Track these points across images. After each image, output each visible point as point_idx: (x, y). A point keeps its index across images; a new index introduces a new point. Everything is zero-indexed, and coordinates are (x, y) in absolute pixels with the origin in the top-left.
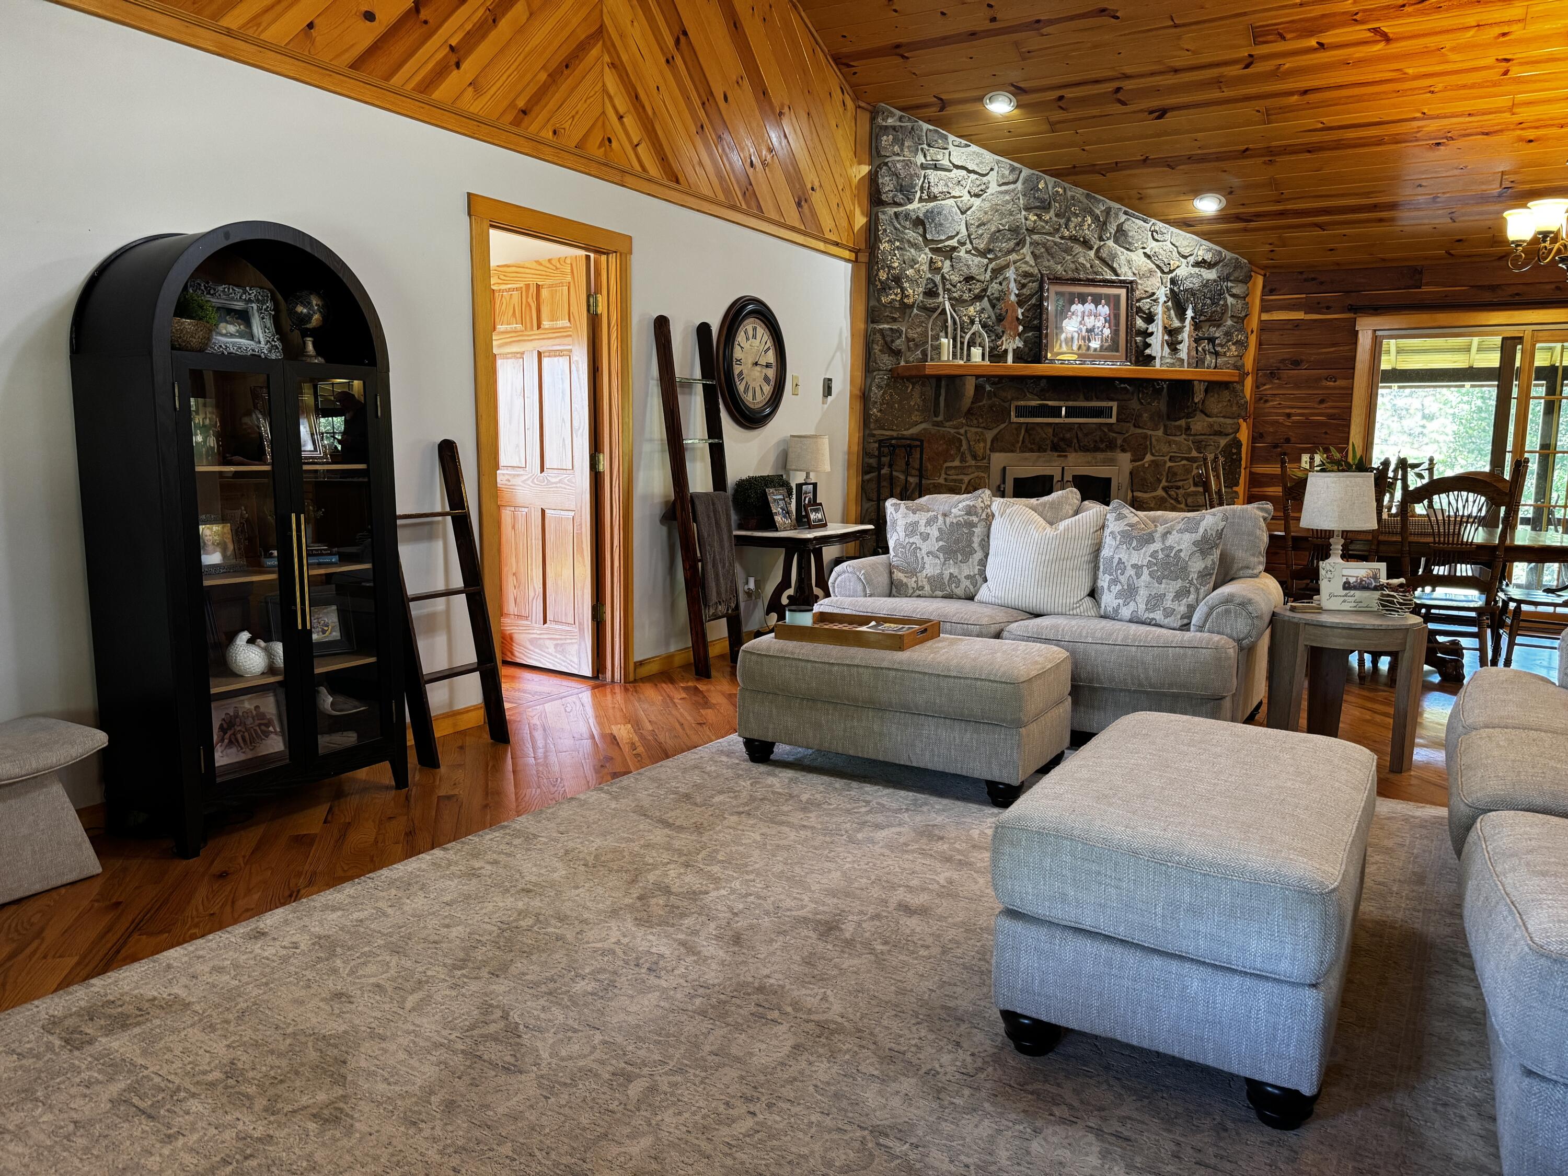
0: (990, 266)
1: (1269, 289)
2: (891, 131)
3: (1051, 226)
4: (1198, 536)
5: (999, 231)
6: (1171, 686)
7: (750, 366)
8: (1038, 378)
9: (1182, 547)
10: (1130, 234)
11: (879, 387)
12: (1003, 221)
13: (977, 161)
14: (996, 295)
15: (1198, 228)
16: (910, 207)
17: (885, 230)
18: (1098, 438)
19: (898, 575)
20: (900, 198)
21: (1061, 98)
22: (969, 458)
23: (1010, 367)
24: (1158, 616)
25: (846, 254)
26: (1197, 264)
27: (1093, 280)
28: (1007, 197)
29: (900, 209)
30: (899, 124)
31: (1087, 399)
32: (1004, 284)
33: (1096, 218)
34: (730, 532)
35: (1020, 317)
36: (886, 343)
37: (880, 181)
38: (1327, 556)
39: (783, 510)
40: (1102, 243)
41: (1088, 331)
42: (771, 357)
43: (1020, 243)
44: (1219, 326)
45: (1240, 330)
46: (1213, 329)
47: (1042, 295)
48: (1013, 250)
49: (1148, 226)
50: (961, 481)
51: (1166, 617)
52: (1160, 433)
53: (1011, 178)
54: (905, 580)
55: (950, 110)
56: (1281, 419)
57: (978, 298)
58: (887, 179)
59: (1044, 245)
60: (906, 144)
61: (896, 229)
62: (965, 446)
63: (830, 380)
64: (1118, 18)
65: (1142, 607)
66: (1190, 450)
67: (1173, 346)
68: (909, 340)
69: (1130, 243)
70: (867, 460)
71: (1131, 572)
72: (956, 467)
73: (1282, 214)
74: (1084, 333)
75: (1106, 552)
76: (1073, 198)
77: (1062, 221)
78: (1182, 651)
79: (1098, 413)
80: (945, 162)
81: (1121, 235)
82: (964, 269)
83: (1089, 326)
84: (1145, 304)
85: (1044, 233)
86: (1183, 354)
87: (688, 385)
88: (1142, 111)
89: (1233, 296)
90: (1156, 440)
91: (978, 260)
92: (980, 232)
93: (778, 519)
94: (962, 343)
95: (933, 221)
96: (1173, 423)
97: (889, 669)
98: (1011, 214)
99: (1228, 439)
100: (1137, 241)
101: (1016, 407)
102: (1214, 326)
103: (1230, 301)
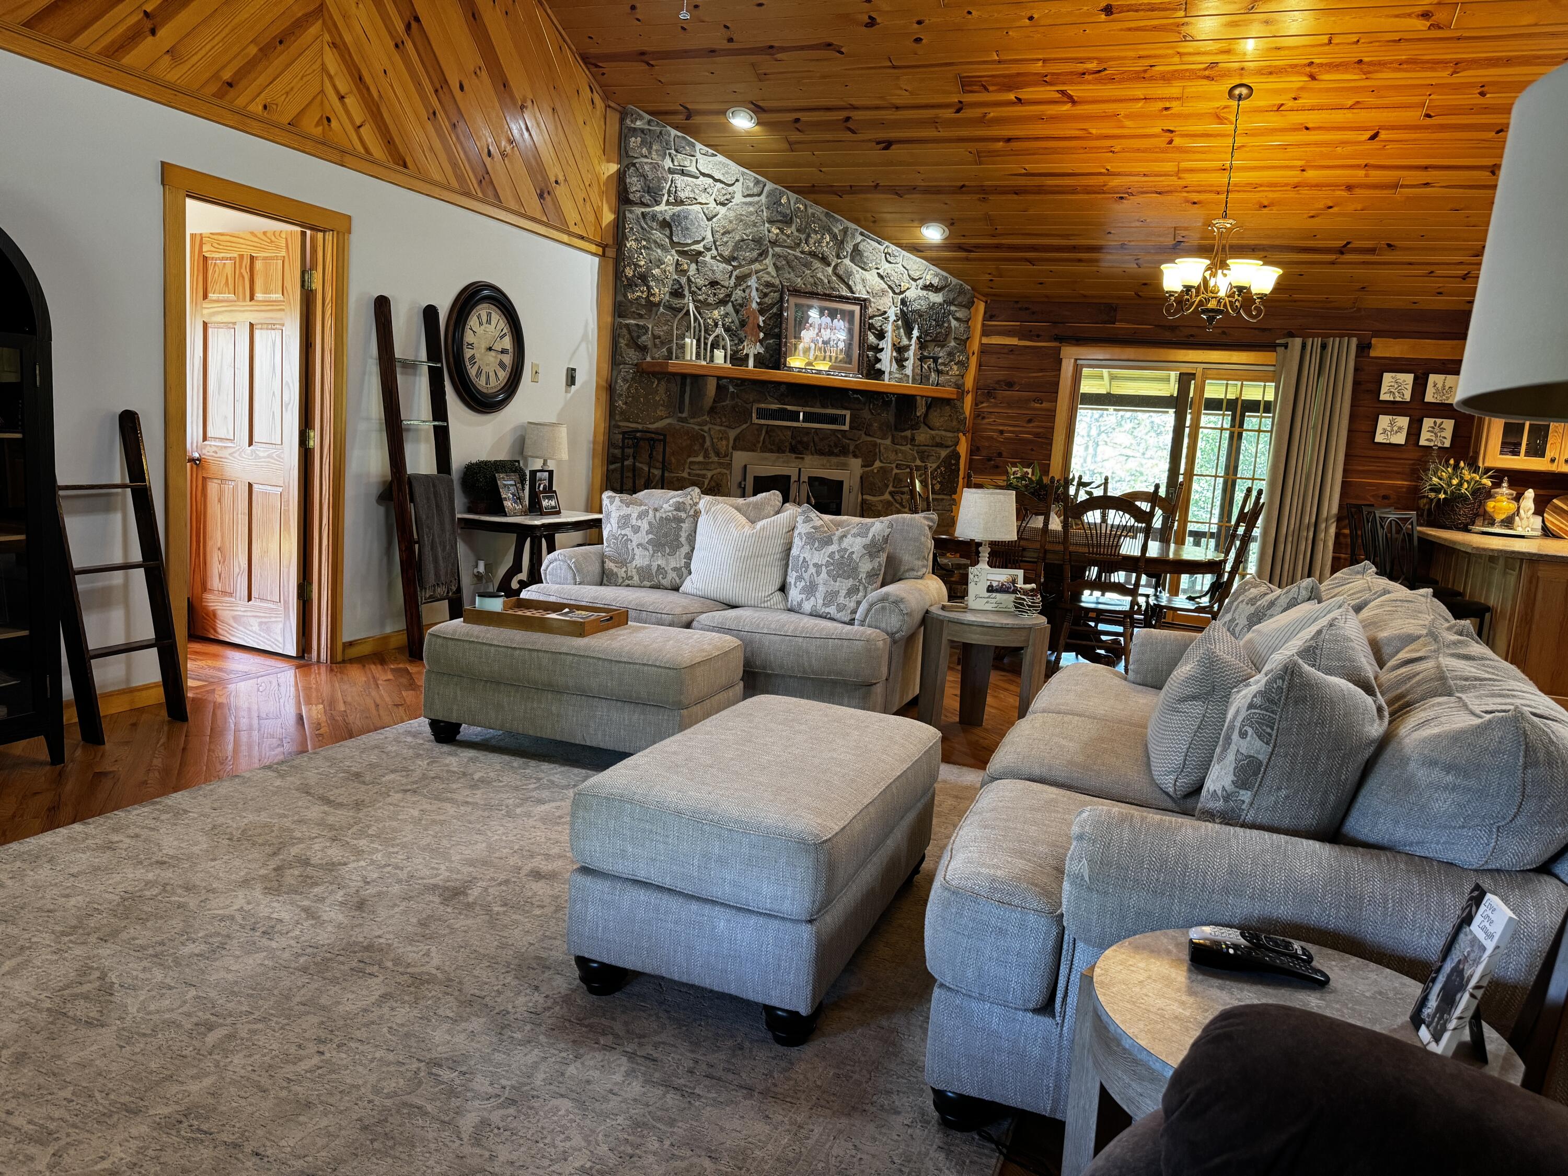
0: (735, 273)
1: (989, 316)
2: (639, 133)
3: (792, 240)
4: (867, 541)
5: (743, 240)
6: (829, 673)
7: (483, 351)
8: (778, 384)
9: (854, 549)
10: (864, 254)
11: (625, 380)
12: (747, 232)
13: (723, 171)
14: (740, 301)
15: (928, 254)
16: (657, 208)
17: (632, 229)
18: (832, 443)
19: (609, 565)
20: (647, 198)
21: (797, 120)
22: (712, 454)
23: (750, 371)
24: (832, 610)
25: (593, 248)
26: (926, 287)
27: (829, 295)
28: (751, 209)
29: (648, 210)
30: (647, 127)
31: (823, 406)
32: (747, 291)
33: (834, 237)
34: (453, 515)
35: (761, 324)
36: (632, 338)
37: (628, 180)
38: (975, 563)
39: (514, 495)
40: (840, 261)
41: (824, 342)
42: (507, 343)
43: (763, 254)
44: (943, 347)
45: (962, 352)
46: (937, 349)
47: (782, 306)
48: (756, 260)
49: (882, 248)
50: (704, 476)
51: (839, 611)
52: (888, 442)
53: (756, 190)
54: (615, 570)
55: (697, 120)
56: (995, 435)
57: (723, 302)
58: (635, 179)
59: (786, 258)
60: (654, 147)
61: (642, 228)
62: (708, 443)
63: (574, 370)
64: (842, 53)
65: (820, 602)
66: (914, 460)
67: (900, 362)
68: (655, 337)
69: (865, 263)
70: (612, 450)
71: (812, 570)
72: (699, 463)
73: (998, 247)
74: (820, 344)
75: (795, 552)
76: (813, 215)
77: (803, 237)
78: (839, 642)
79: (833, 420)
80: (692, 169)
81: (857, 255)
82: (710, 273)
83: (826, 339)
84: (877, 321)
85: (785, 247)
86: (909, 371)
87: (411, 366)
88: (870, 140)
89: (957, 319)
90: (884, 448)
91: (723, 266)
92: (725, 239)
93: (508, 504)
94: (706, 344)
95: (679, 224)
96: (900, 434)
97: (567, 654)
98: (755, 225)
99: (948, 450)
100: (872, 261)
101: (757, 409)
102: (939, 346)
103: (954, 323)
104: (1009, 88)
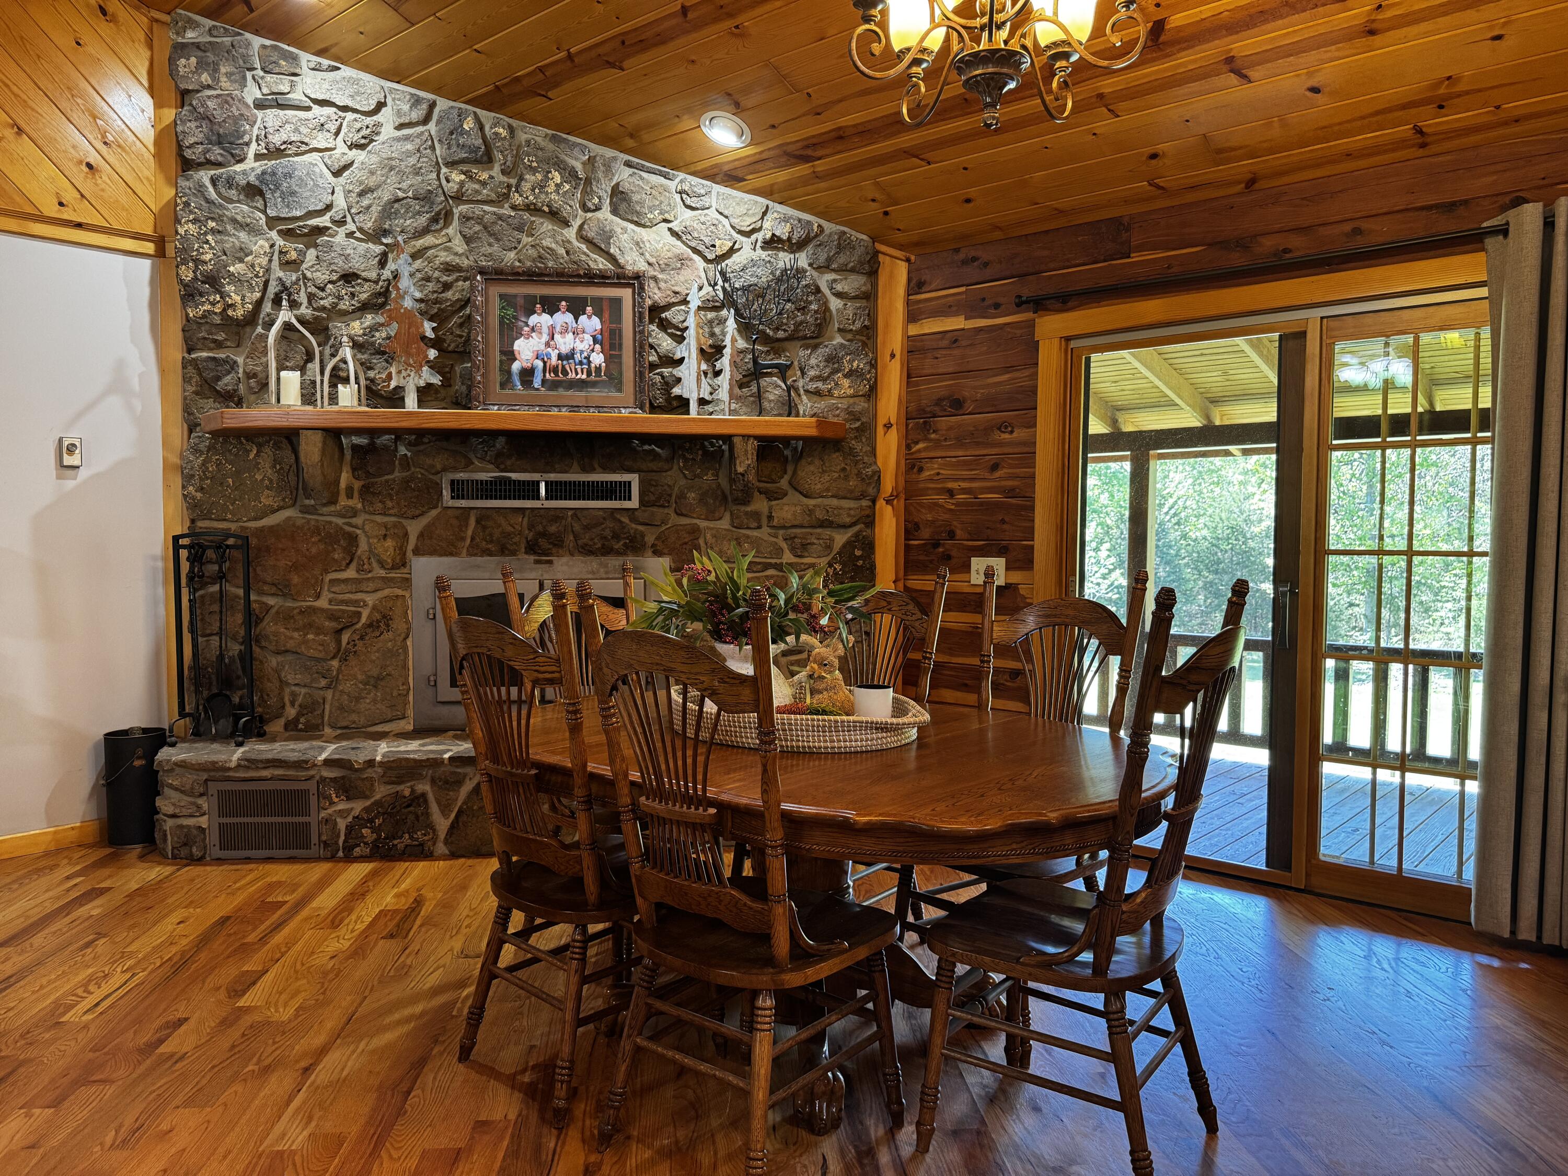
0: (388, 257)
1: (918, 282)
2: (193, 51)
3: (492, 190)
5: (398, 200)
10: (635, 198)
11: (196, 451)
12: (404, 185)
13: (353, 91)
16: (237, 167)
17: (188, 204)
18: (608, 533)
20: (216, 153)
22: (372, 565)
23: (413, 415)
26: (769, 245)
27: (571, 275)
28: (409, 146)
29: (219, 171)
30: (207, 39)
31: (585, 470)
33: (571, 175)
35: (430, 334)
36: (210, 382)
40: (589, 215)
43: (440, 218)
44: (815, 347)
45: (861, 354)
46: (805, 352)
48: (428, 230)
49: (672, 185)
50: (360, 604)
53: (416, 115)
56: (941, 499)
57: (368, 307)
58: (193, 125)
59: (480, 220)
60: (223, 70)
61: (209, 201)
62: (364, 546)
68: (248, 376)
69: (638, 213)
72: (348, 581)
74: (554, 360)
76: (527, 142)
77: (513, 181)
79: (607, 491)
80: (296, 96)
81: (621, 201)
82: (340, 262)
83: (565, 350)
84: (675, 313)
85: (478, 202)
86: (723, 393)
89: (839, 295)
90: (714, 536)
91: (366, 247)
92: (366, 202)
95: (278, 187)
96: (743, 508)
98: (417, 172)
99: (850, 532)
100: (651, 209)
101: (452, 482)
102: (806, 347)
103: (835, 304)
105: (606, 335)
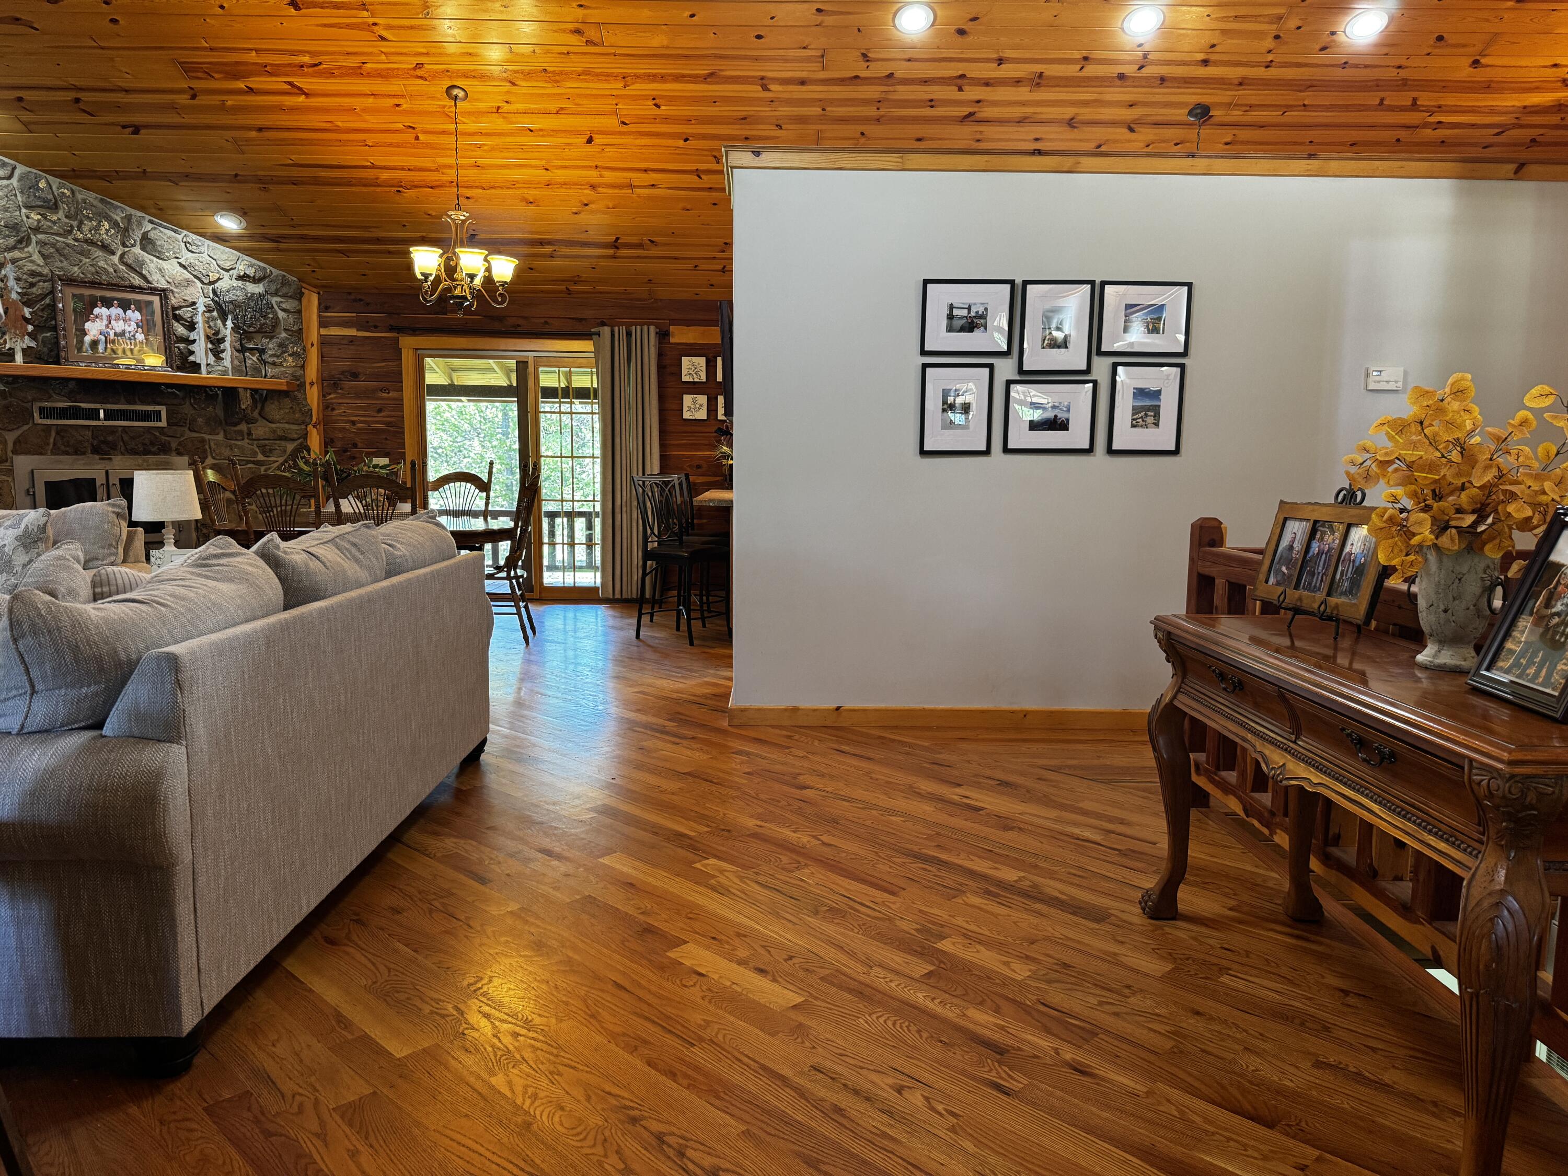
1: (324, 307)
3: (60, 227)
9: (6, 542)
10: (158, 243)
15: (233, 243)
18: (147, 441)
21: (20, 99)
23: (21, 367)
26: (240, 278)
27: (118, 285)
28: (0, 193)
31: (130, 403)
32: (5, 281)
33: (115, 224)
38: (161, 545)
40: (127, 249)
43: (23, 241)
44: (271, 338)
45: (295, 343)
46: (265, 341)
47: (54, 297)
48: (13, 248)
49: (180, 237)
52: (220, 437)
56: (348, 426)
59: (53, 245)
64: (36, 29)
66: (254, 454)
67: (217, 354)
69: (159, 252)
73: (303, 238)
74: (112, 336)
76: (84, 201)
77: (74, 223)
79: (145, 416)
81: (147, 243)
84: (186, 313)
85: (52, 234)
86: (227, 363)
88: (113, 124)
89: (284, 310)
90: (215, 444)
96: (233, 428)
98: (6, 210)
99: (296, 443)
100: (168, 250)
101: (40, 408)
102: (266, 338)
103: (281, 314)
104: (236, 76)
105: (145, 322)
